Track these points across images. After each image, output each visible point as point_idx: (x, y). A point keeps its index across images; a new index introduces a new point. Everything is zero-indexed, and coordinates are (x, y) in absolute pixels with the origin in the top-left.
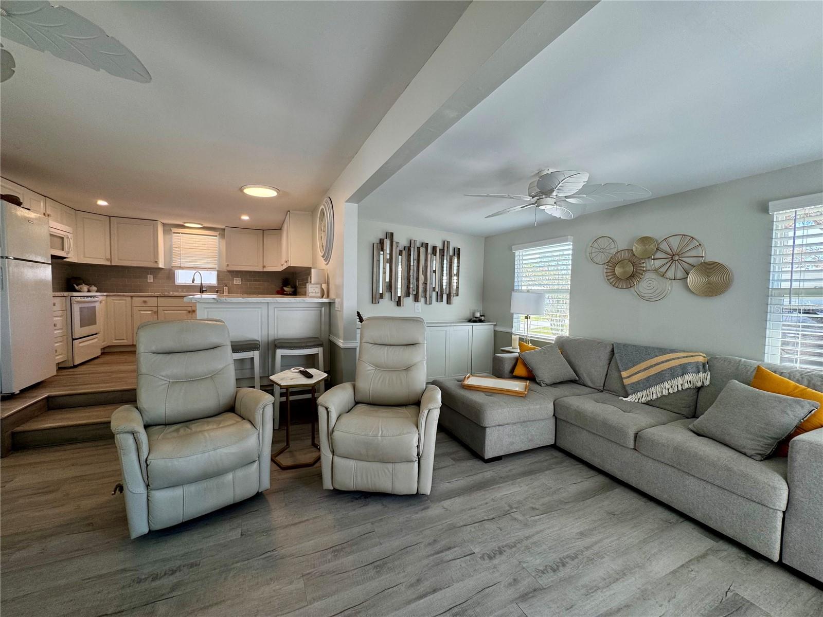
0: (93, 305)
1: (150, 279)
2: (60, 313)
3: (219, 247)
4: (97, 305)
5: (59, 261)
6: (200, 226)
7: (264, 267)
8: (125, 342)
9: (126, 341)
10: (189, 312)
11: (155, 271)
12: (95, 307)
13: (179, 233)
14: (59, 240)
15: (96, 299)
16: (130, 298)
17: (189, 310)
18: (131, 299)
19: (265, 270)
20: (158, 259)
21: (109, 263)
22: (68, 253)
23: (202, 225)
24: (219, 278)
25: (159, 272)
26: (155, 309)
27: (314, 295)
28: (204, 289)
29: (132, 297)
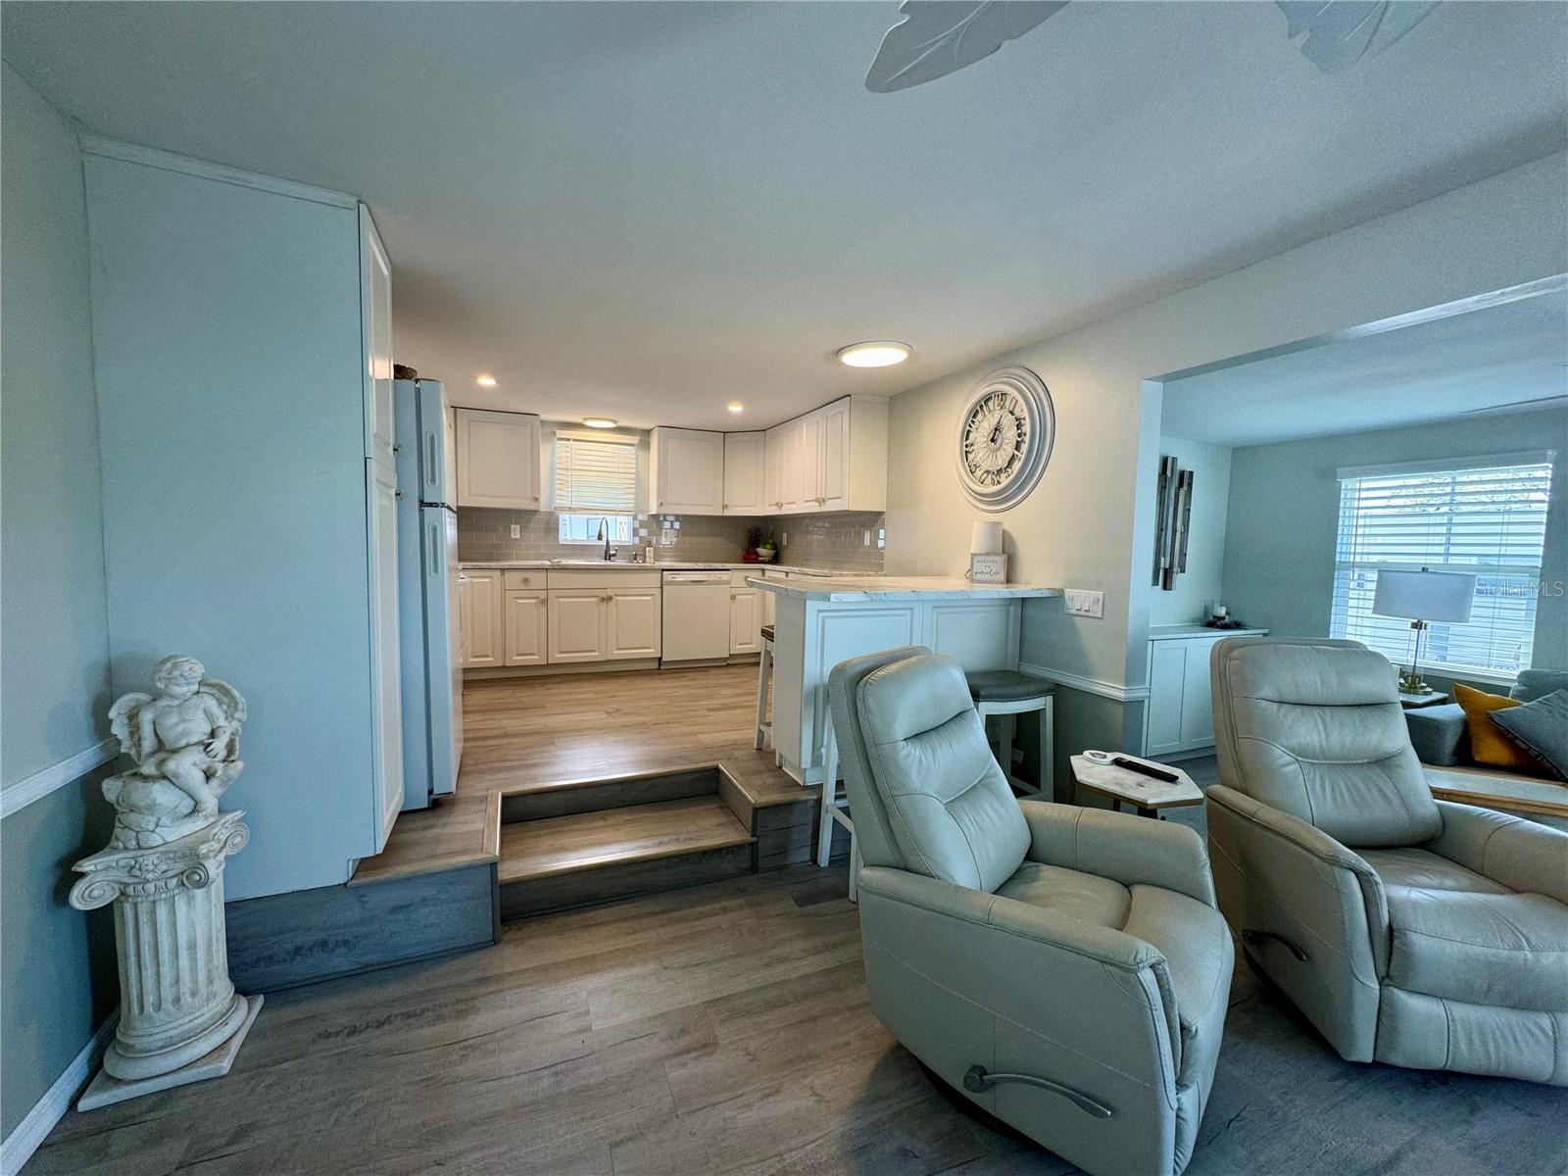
1: (515, 532)
3: (637, 467)
6: (611, 425)
7: (725, 507)
8: (489, 661)
9: (490, 659)
10: (603, 599)
11: (529, 516)
13: (568, 440)
16: (499, 573)
17: (602, 596)
18: (503, 574)
19: (727, 513)
20: (538, 493)
23: (615, 422)
25: (534, 519)
26: (542, 595)
27: (986, 577)
28: (612, 552)
29: (503, 570)
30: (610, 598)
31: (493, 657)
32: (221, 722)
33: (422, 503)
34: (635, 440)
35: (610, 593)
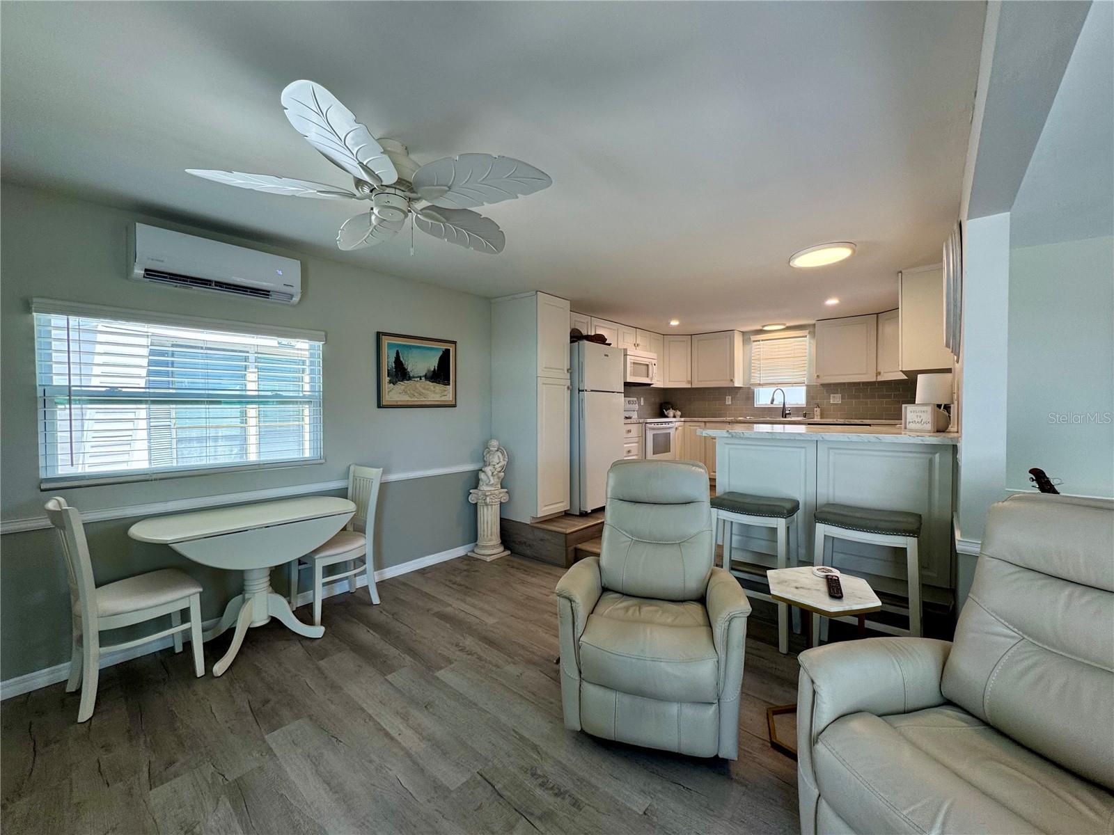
0: (668, 431)
1: (729, 401)
2: (636, 439)
3: (810, 351)
4: (672, 432)
5: (647, 387)
6: (782, 327)
7: (878, 374)
11: (733, 391)
12: (670, 433)
13: (759, 341)
14: (645, 367)
15: (671, 425)
16: (703, 424)
18: (705, 425)
19: (880, 379)
20: (734, 377)
21: (689, 386)
22: (652, 379)
23: (784, 324)
24: (810, 397)
25: (737, 392)
27: (918, 426)
28: (787, 412)
29: (705, 422)
32: (501, 460)
33: (579, 391)
34: (806, 333)
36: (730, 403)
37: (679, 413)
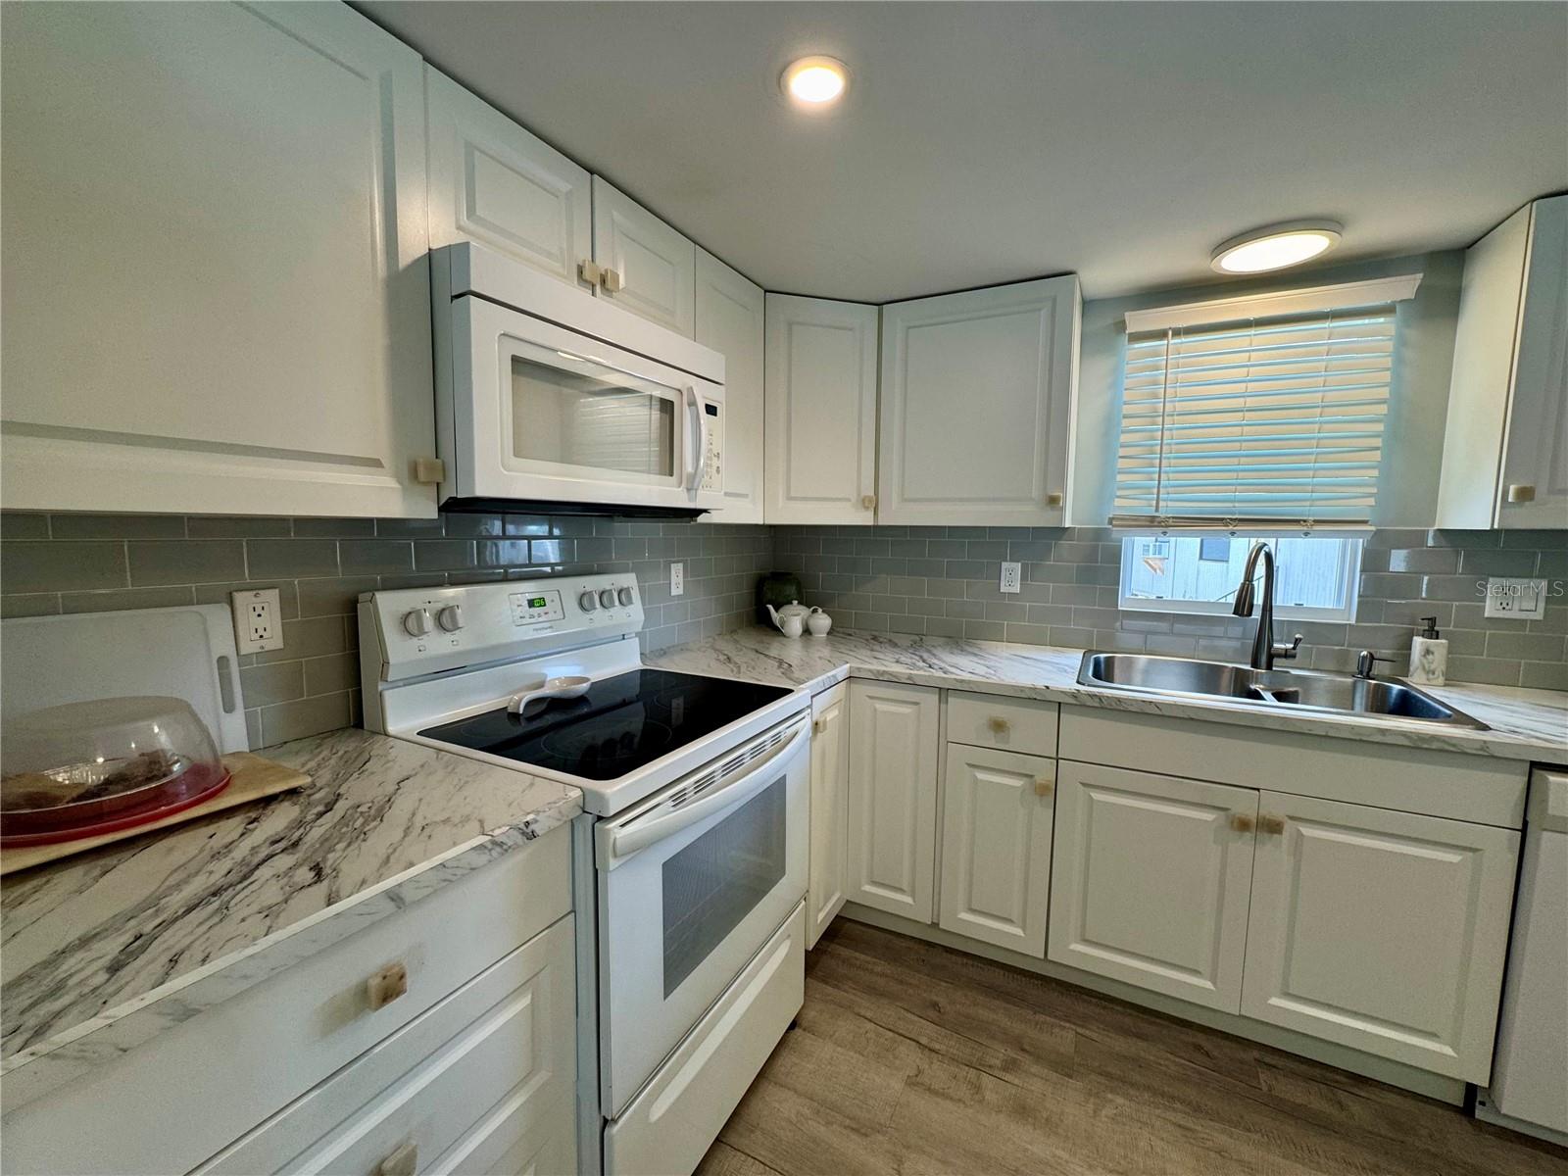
1: (1011, 578)
11: (1040, 543)
13: (1162, 335)
16: (935, 696)
17: (1239, 811)
18: (943, 702)
25: (1056, 548)
26: (1044, 772)
28: (1279, 646)
29: (944, 692)
30: (1273, 827)
31: (913, 896)
34: (1403, 287)
35: (1274, 807)
36: (1016, 589)
37: (822, 621)
